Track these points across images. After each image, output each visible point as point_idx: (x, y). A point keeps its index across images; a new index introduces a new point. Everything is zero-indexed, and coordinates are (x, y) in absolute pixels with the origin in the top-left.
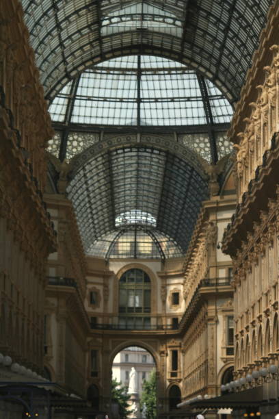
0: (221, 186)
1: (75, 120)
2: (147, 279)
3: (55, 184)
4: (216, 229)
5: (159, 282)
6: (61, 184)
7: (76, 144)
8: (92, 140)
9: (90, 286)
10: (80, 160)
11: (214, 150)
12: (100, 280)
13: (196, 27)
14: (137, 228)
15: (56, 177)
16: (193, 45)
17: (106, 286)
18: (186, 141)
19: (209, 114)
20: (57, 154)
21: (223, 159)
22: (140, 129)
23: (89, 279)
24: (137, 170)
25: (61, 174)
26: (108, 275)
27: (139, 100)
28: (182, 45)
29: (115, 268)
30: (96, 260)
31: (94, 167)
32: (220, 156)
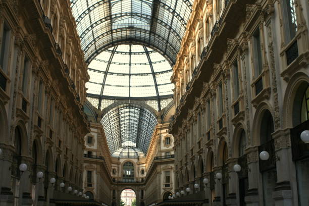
0: (162, 120)
1: (104, 94)
2: (133, 165)
3: (97, 119)
4: (160, 137)
5: (137, 166)
6: (98, 119)
7: (105, 104)
8: (111, 102)
9: (113, 167)
10: (106, 110)
11: (159, 106)
12: (116, 165)
13: (157, 19)
14: (129, 147)
15: (97, 116)
16: (155, 34)
17: (118, 167)
18: (148, 103)
20: (97, 107)
21: (163, 110)
22: (130, 98)
23: (112, 165)
25: (99, 114)
26: (118, 164)
27: (130, 87)
28: (150, 34)
29: (122, 161)
30: (115, 158)
31: (112, 113)
32: (162, 108)
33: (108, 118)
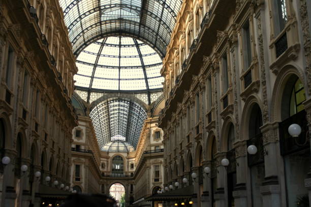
0: (152, 114)
1: (93, 87)
2: (122, 159)
3: (85, 112)
4: (150, 131)
5: (126, 160)
6: (87, 112)
7: (94, 97)
8: (100, 95)
9: (102, 161)
10: (95, 103)
11: (149, 100)
12: (106, 160)
13: (147, 11)
14: (118, 141)
15: (85, 109)
16: (145, 26)
17: (107, 161)
18: (138, 96)
19: (147, 85)
20: (86, 100)
21: (153, 103)
22: (119, 91)
23: (102, 159)
24: (119, 116)
25: (87, 108)
26: (108, 158)
27: (119, 79)
28: (140, 26)
29: (111, 155)
30: (104, 152)
31: (101, 107)
32: (152, 102)
33: (97, 112)
